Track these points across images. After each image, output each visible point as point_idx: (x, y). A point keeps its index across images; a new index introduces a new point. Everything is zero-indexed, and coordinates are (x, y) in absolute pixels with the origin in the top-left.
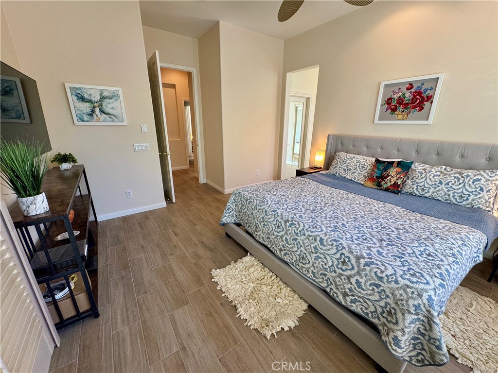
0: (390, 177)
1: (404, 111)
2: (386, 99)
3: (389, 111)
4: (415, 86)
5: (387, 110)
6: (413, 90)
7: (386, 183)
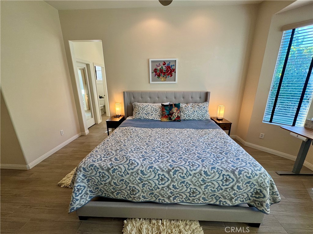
0: (174, 113)
1: (164, 76)
2: (154, 70)
3: (157, 76)
4: (167, 63)
5: (155, 75)
6: (166, 65)
7: (174, 117)
